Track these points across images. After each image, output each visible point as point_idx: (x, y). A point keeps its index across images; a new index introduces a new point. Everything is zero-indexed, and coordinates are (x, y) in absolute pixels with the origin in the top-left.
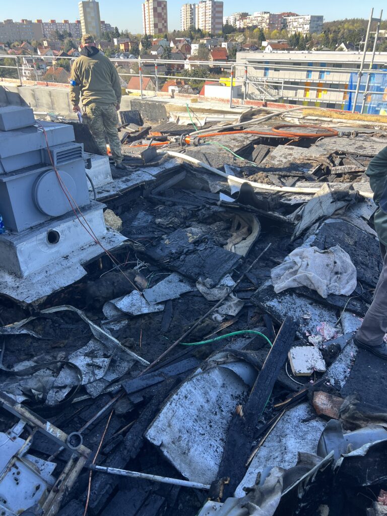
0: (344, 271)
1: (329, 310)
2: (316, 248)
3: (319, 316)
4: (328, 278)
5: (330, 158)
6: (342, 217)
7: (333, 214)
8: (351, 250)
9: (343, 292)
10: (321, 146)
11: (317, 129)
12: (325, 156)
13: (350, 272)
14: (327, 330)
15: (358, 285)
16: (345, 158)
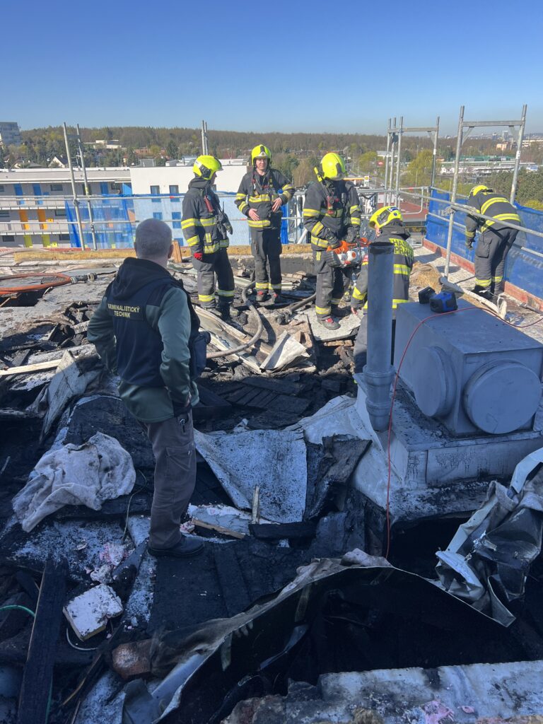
0: (115, 464)
1: (109, 524)
2: (70, 445)
3: (98, 538)
4: (97, 481)
5: (68, 313)
6: (99, 391)
7: (87, 390)
8: (119, 432)
9: (121, 492)
10: (51, 300)
11: (42, 277)
12: (60, 313)
13: (122, 461)
14: (114, 553)
15: (137, 475)
16: (87, 310)
